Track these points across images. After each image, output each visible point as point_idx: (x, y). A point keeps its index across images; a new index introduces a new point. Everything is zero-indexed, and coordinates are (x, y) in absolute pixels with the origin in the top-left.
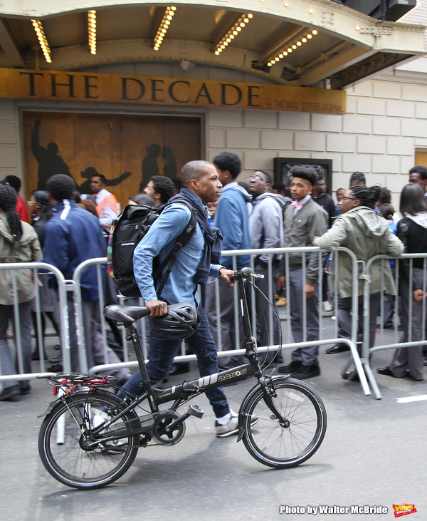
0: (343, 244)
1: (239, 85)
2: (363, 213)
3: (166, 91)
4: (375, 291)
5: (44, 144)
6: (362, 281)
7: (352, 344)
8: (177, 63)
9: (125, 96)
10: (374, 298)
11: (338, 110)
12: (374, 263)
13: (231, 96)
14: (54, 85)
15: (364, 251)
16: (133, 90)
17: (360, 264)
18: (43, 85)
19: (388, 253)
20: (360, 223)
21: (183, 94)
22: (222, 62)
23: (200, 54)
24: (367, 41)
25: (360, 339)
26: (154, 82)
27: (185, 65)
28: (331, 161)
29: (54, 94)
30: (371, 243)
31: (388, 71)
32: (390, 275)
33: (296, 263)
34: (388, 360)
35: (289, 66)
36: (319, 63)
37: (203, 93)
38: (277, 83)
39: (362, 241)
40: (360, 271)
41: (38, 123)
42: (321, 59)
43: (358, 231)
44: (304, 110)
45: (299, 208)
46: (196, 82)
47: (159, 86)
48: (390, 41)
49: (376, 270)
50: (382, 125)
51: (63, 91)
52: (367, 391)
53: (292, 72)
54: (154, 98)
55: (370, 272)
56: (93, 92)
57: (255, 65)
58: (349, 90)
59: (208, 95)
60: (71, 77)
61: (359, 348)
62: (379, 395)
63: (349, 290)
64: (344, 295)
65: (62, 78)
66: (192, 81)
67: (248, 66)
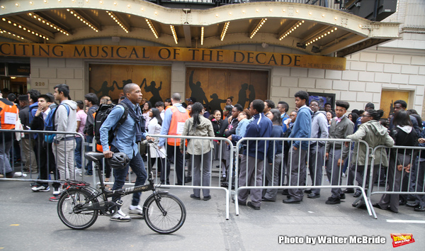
0: (364, 139)
1: (290, 55)
2: (374, 123)
3: (255, 58)
4: (377, 164)
5: (195, 82)
6: (370, 158)
7: (363, 189)
8: (260, 44)
9: (235, 61)
10: (376, 167)
11: (341, 68)
12: (377, 149)
13: (286, 61)
14: (203, 55)
15: (373, 143)
16: (239, 57)
17: (370, 149)
18: (199, 55)
19: (385, 145)
20: (373, 128)
21: (262, 59)
22: (282, 44)
23: (272, 40)
24: (366, 33)
25: (367, 187)
26: (249, 54)
27: (264, 45)
28: (335, 95)
29: (203, 59)
30: (377, 139)
31: (374, 47)
32: (386, 155)
33: (338, 147)
34: (378, 200)
35: (316, 45)
36: (333, 44)
37: (272, 59)
38: (309, 54)
39: (373, 138)
40: (370, 153)
41: (193, 72)
42: (335, 41)
43: (371, 132)
44: (323, 68)
45: (339, 121)
46: (269, 53)
47: (251, 55)
48: (378, 32)
49: (378, 153)
50: (363, 76)
51: (207, 58)
52: (371, 214)
53: (317, 48)
54: (248, 61)
55: (375, 154)
56: (220, 58)
57: (298, 45)
58: (348, 58)
59: (275, 60)
60: (211, 51)
61: (366, 191)
62: (376, 217)
63: (364, 162)
64: (361, 164)
65: (207, 52)
66: (267, 53)
67: (295, 45)
